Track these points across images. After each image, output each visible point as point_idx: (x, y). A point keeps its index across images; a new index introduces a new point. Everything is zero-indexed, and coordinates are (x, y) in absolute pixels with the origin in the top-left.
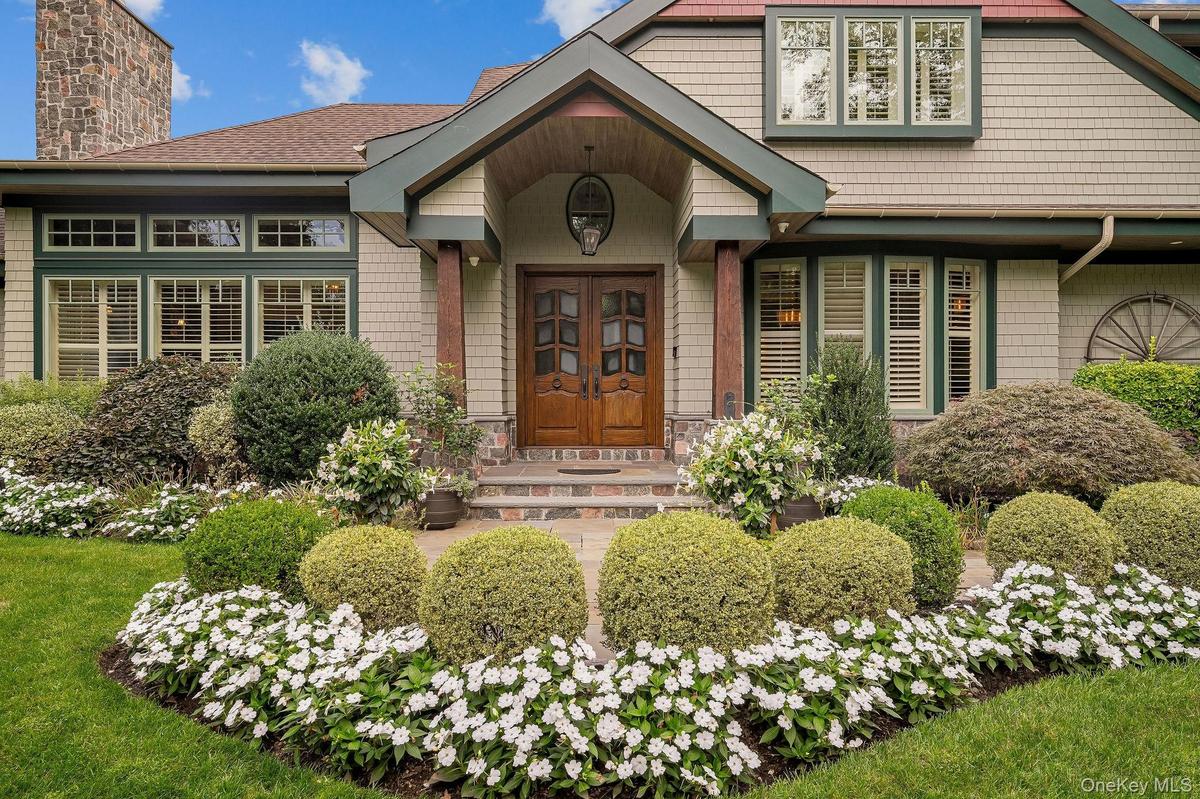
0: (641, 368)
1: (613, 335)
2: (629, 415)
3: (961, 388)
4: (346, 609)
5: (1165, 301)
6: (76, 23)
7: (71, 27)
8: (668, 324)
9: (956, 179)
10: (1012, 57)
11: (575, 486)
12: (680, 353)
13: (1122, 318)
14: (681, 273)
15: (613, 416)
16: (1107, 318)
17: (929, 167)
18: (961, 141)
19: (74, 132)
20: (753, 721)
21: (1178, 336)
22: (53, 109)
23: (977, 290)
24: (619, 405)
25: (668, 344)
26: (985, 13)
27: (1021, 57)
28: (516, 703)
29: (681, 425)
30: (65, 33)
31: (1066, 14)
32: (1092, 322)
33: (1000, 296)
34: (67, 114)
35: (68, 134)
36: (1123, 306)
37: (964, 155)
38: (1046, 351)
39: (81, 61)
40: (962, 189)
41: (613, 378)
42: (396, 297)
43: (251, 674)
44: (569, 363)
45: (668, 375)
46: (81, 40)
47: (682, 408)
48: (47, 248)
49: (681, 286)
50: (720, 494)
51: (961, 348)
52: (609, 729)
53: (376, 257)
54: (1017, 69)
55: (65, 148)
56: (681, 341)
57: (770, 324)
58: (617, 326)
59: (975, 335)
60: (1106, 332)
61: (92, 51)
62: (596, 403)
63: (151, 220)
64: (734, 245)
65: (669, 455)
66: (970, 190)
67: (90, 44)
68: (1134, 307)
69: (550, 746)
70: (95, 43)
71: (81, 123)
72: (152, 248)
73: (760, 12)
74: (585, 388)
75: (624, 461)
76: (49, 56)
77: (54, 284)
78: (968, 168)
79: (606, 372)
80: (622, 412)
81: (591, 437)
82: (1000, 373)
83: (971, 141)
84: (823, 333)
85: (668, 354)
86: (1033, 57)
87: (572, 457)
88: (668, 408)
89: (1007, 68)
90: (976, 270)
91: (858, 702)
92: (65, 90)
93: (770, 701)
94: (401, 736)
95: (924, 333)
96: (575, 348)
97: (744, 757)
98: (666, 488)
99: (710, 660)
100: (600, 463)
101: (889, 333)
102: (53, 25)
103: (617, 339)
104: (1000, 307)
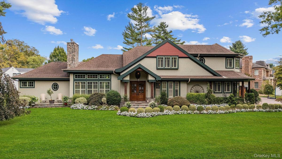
0: (143, 92)
1: (140, 88)
2: (142, 97)
3: (177, 95)
4: (133, 112)
5: (198, 85)
6: (72, 47)
7: (72, 48)
8: (146, 87)
9: (176, 73)
10: (182, 60)
11: (138, 105)
12: (148, 91)
13: (194, 87)
14: (148, 83)
15: (140, 97)
16: (192, 87)
17: (173, 72)
18: (177, 69)
19: (72, 61)
20: (152, 116)
21: (200, 89)
22: (69, 58)
23: (179, 84)
24: (141, 96)
25: (146, 90)
26: (179, 56)
27: (183, 60)
28: (142, 115)
29: (147, 99)
30: (71, 49)
31: (187, 56)
32: (191, 87)
33: (181, 85)
34: (71, 59)
35: (71, 61)
36: (194, 86)
37: (177, 71)
38: (185, 91)
39: (73, 52)
40: (177, 74)
41: (140, 93)
42: (116, 84)
43: (129, 115)
44: (135, 91)
45: (146, 93)
46: (73, 50)
47: (148, 97)
48: (75, 78)
49: (148, 84)
50: (150, 106)
51: (177, 91)
52: (146, 116)
53: (113, 79)
54: (183, 61)
55: (71, 63)
56: (148, 90)
57: (157, 88)
58: (141, 87)
59: (178, 89)
60: (193, 89)
61: (74, 51)
62: (138, 96)
63: (87, 75)
64: (153, 82)
65: (146, 102)
66: (178, 74)
67: (74, 50)
68: (195, 86)
69: (144, 116)
70: (75, 50)
71: (73, 60)
72: (87, 78)
73: (156, 56)
74: (137, 94)
75: (141, 102)
76: (69, 52)
77: (76, 82)
78: (178, 72)
79: (139, 92)
80: (141, 97)
81: (138, 100)
82: (181, 94)
83: (178, 69)
84: (162, 89)
85: (146, 91)
86: (184, 60)
87: (136, 102)
88: (146, 96)
89: (182, 61)
90: (178, 82)
91: (156, 115)
92: (71, 56)
93: (152, 115)
94: (138, 116)
95: (173, 89)
96: (136, 90)
97: (151, 116)
98: (146, 105)
99: (150, 113)
100: (139, 103)
101: (169, 89)
102: (69, 48)
103: (141, 89)
104: (181, 86)
